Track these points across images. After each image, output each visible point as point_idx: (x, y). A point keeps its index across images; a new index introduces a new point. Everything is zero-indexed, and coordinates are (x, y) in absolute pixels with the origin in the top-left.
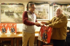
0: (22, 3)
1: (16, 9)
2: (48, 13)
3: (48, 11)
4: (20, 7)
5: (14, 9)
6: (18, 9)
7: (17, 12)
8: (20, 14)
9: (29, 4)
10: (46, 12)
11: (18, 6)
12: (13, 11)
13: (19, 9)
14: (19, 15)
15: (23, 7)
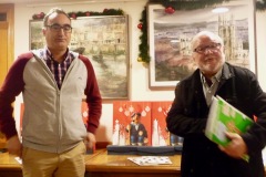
0: (116, 8)
1: (92, 36)
2: (246, 46)
3: (246, 37)
4: (108, 24)
5: (82, 38)
6: (100, 36)
7: (96, 49)
8: (108, 60)
9: (152, 8)
10: (237, 42)
11: (103, 23)
12: (79, 46)
13: (106, 36)
14: (107, 63)
15: (124, 25)
